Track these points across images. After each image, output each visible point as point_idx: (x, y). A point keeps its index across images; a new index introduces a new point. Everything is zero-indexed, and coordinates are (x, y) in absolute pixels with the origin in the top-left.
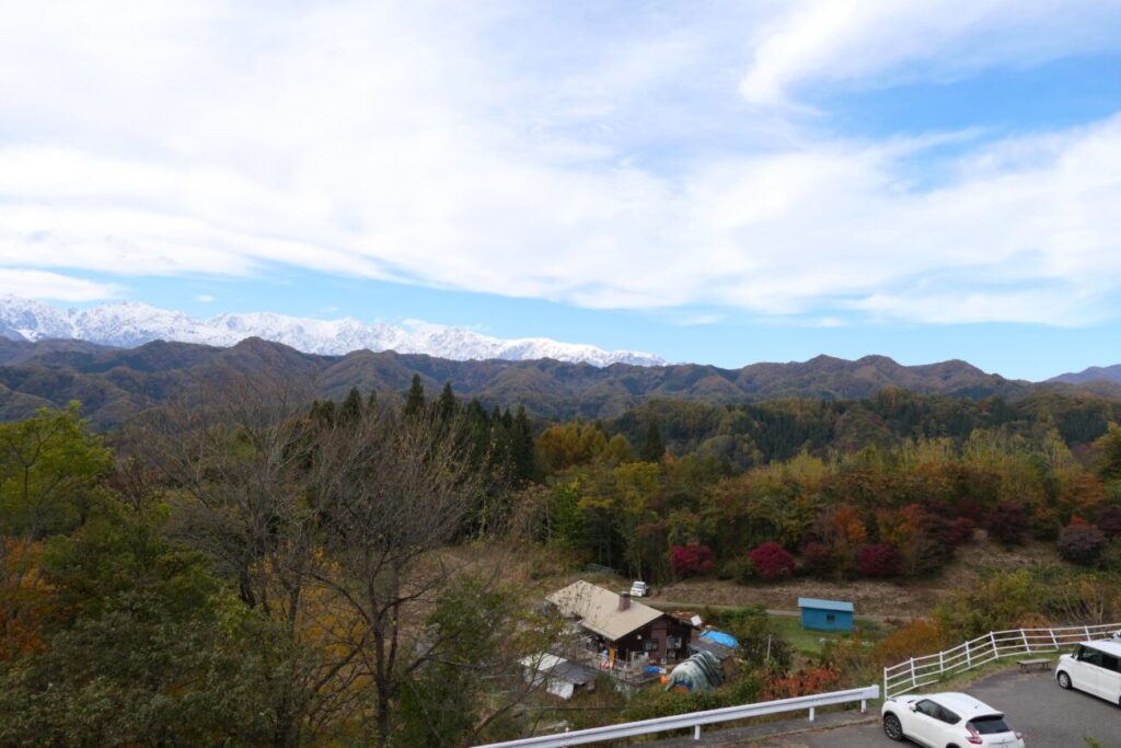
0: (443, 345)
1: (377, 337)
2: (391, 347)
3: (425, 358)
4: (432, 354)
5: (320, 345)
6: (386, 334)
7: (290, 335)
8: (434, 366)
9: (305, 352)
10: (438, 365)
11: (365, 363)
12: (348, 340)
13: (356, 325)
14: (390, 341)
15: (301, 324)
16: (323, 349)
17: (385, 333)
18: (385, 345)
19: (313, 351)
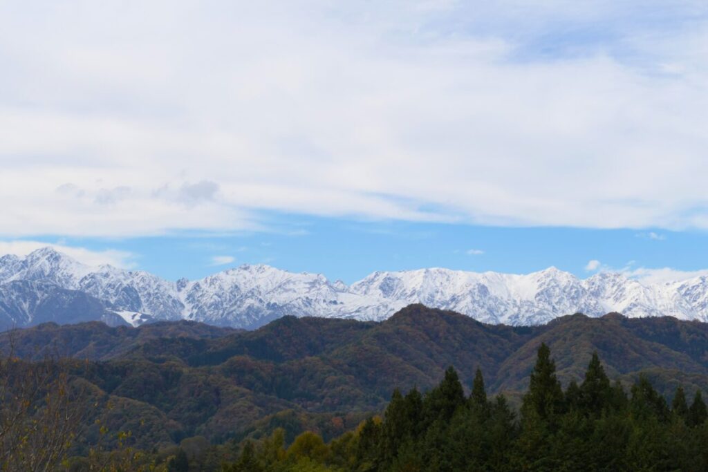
0: (700, 300)
1: (596, 294)
2: (618, 308)
3: (670, 321)
4: (680, 316)
5: (514, 311)
6: (609, 289)
7: (469, 299)
8: (683, 334)
9: (492, 322)
10: (690, 332)
11: (577, 335)
12: (554, 300)
13: (564, 278)
14: (616, 299)
15: (483, 282)
16: (517, 317)
17: (608, 287)
18: (611, 305)
19: (504, 320)
